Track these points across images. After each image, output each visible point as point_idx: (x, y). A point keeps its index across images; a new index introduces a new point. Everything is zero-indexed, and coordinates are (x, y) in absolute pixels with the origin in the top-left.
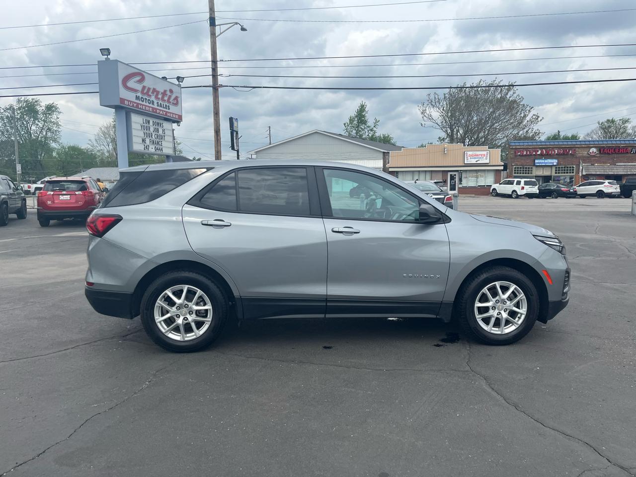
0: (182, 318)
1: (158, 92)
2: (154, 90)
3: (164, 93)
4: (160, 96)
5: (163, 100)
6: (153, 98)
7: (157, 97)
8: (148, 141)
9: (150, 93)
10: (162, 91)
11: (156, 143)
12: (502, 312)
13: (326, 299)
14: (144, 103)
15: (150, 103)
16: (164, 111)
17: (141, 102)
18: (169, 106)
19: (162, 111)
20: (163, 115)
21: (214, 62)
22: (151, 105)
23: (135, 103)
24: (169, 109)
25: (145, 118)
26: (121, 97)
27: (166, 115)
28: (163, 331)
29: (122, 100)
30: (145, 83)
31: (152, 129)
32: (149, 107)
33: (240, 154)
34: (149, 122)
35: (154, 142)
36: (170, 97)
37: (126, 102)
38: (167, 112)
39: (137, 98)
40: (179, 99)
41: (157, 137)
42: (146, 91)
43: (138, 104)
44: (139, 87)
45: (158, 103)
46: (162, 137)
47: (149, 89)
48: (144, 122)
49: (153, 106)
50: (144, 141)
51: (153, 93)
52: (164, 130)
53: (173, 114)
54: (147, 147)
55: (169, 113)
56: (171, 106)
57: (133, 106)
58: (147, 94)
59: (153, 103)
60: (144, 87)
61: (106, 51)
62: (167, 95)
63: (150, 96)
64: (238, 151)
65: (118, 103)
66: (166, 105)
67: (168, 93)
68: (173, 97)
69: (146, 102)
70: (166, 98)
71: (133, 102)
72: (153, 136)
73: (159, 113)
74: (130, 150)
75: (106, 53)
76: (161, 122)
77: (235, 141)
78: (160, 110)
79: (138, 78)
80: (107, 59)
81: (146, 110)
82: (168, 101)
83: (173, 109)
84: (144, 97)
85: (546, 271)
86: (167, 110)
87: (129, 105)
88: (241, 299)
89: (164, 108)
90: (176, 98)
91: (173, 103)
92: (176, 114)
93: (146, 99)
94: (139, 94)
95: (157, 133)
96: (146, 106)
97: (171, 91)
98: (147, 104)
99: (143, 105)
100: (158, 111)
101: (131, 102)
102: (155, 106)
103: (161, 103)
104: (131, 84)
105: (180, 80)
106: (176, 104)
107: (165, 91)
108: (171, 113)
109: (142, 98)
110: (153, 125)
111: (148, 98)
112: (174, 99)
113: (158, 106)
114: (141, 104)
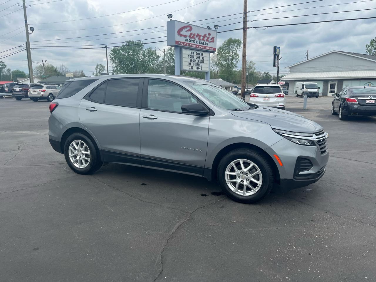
0: (79, 156)
1: (200, 36)
2: (198, 35)
3: (205, 36)
4: (202, 38)
5: (203, 39)
6: (197, 39)
7: (199, 39)
8: (192, 64)
9: (195, 37)
10: (203, 34)
11: (197, 65)
12: (245, 181)
13: (140, 156)
14: (191, 43)
15: (194, 43)
16: (204, 46)
17: (189, 42)
18: (207, 43)
19: (203, 46)
20: (203, 48)
21: (245, 13)
22: (195, 44)
23: (185, 43)
24: (207, 45)
25: (191, 51)
26: (176, 40)
27: (205, 48)
28: (72, 161)
29: (177, 42)
30: (192, 31)
31: (195, 57)
32: (194, 45)
33: (279, 69)
34: (194, 53)
35: (196, 64)
36: (208, 38)
37: (179, 43)
38: (206, 47)
39: (187, 40)
40: (214, 39)
41: (199, 61)
42: (192, 36)
43: (187, 43)
44: (188, 34)
45: (200, 42)
46: (202, 62)
47: (194, 34)
48: (191, 53)
49: (197, 44)
50: (190, 64)
51: (197, 36)
52: (203, 58)
53: (210, 47)
54: (191, 68)
55: (207, 47)
56: (209, 43)
57: (184, 45)
58: (193, 37)
59: (197, 42)
60: (191, 34)
61: (170, 16)
62: (206, 37)
63: (195, 38)
64: (278, 67)
65: (174, 44)
66: (205, 43)
67: (207, 36)
68: (211, 37)
69: (192, 42)
70: (206, 39)
71: (184, 43)
72: (196, 61)
73: (200, 48)
74: (181, 69)
75: (170, 17)
76: (202, 52)
77: (276, 61)
78: (201, 46)
79: (188, 29)
80: (171, 20)
81: (192, 47)
82: (207, 40)
83: (210, 45)
84: (191, 39)
85: (277, 156)
86: (206, 46)
87: (181, 45)
88: (101, 150)
89: (204, 44)
90: (213, 38)
91: (210, 41)
92: (212, 48)
93: (192, 40)
94: (188, 38)
95: (199, 59)
96: (192, 44)
97: (209, 34)
98: (193, 43)
99: (190, 44)
100: (200, 47)
101: (182, 42)
102: (198, 44)
103: (202, 42)
104: (183, 32)
105: (216, 27)
106: (213, 42)
107: (205, 35)
108: (208, 47)
109: (189, 40)
110: (196, 55)
111: (193, 40)
112: (211, 39)
113: (200, 44)
114: (188, 44)
